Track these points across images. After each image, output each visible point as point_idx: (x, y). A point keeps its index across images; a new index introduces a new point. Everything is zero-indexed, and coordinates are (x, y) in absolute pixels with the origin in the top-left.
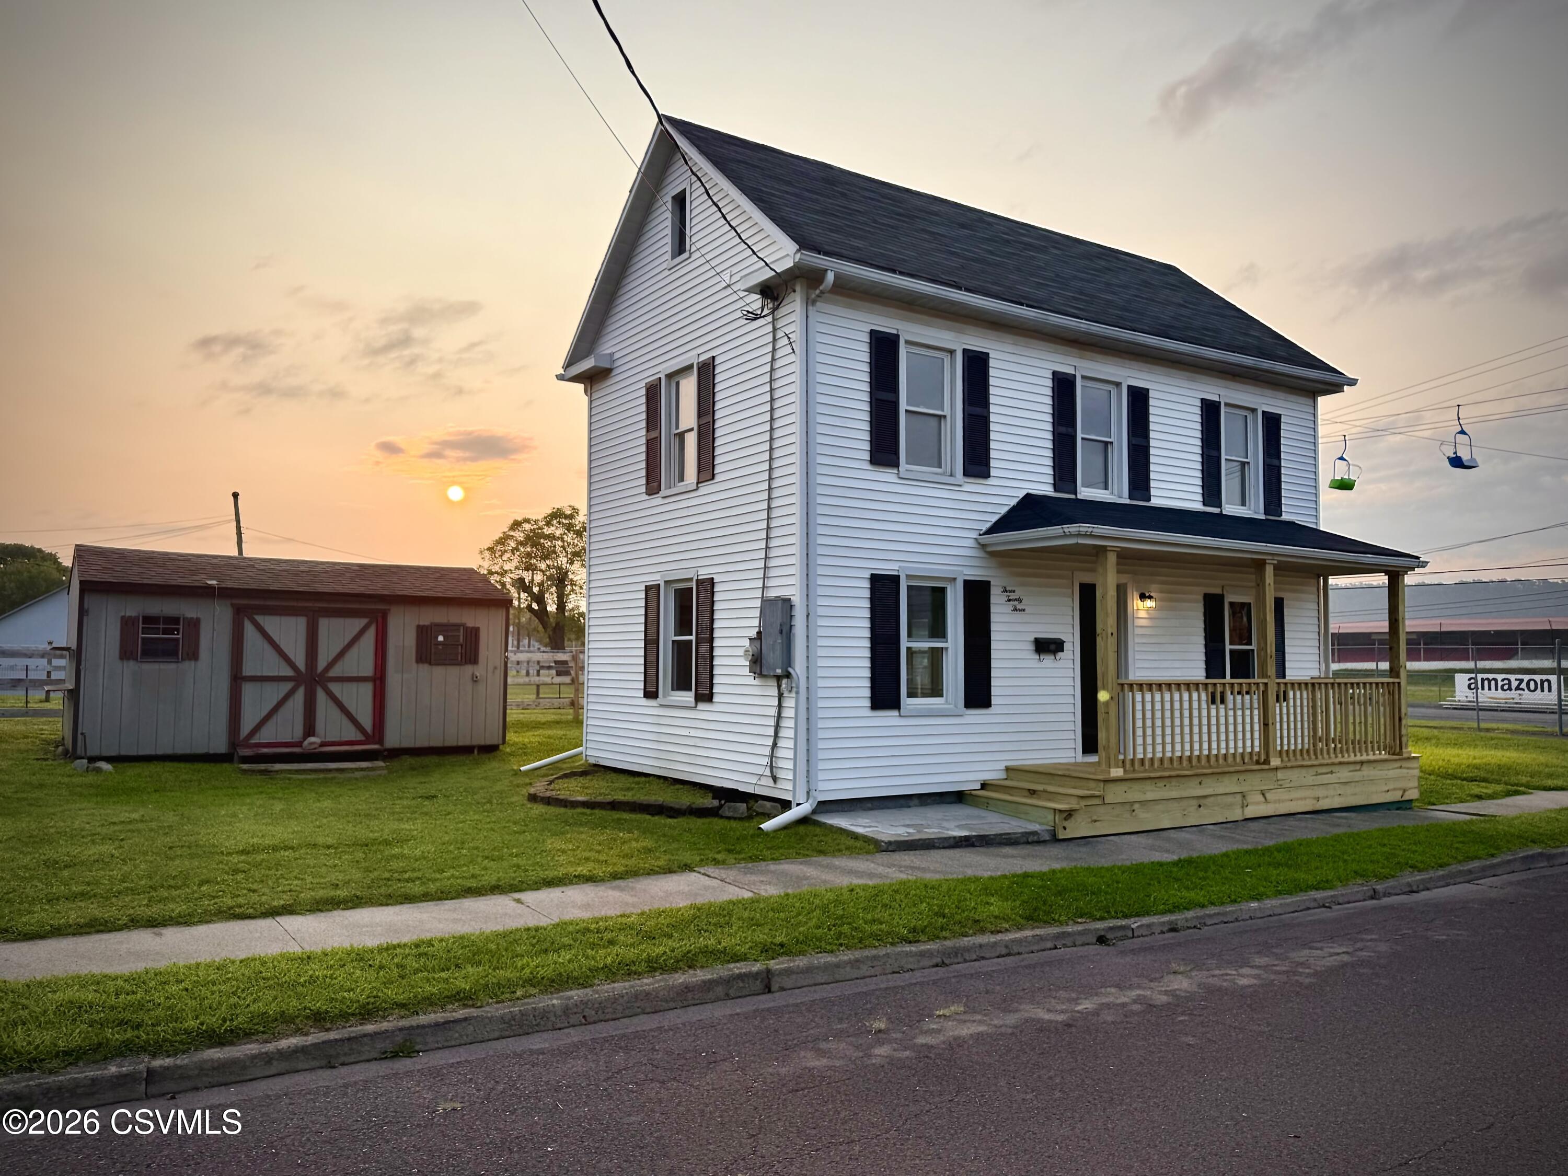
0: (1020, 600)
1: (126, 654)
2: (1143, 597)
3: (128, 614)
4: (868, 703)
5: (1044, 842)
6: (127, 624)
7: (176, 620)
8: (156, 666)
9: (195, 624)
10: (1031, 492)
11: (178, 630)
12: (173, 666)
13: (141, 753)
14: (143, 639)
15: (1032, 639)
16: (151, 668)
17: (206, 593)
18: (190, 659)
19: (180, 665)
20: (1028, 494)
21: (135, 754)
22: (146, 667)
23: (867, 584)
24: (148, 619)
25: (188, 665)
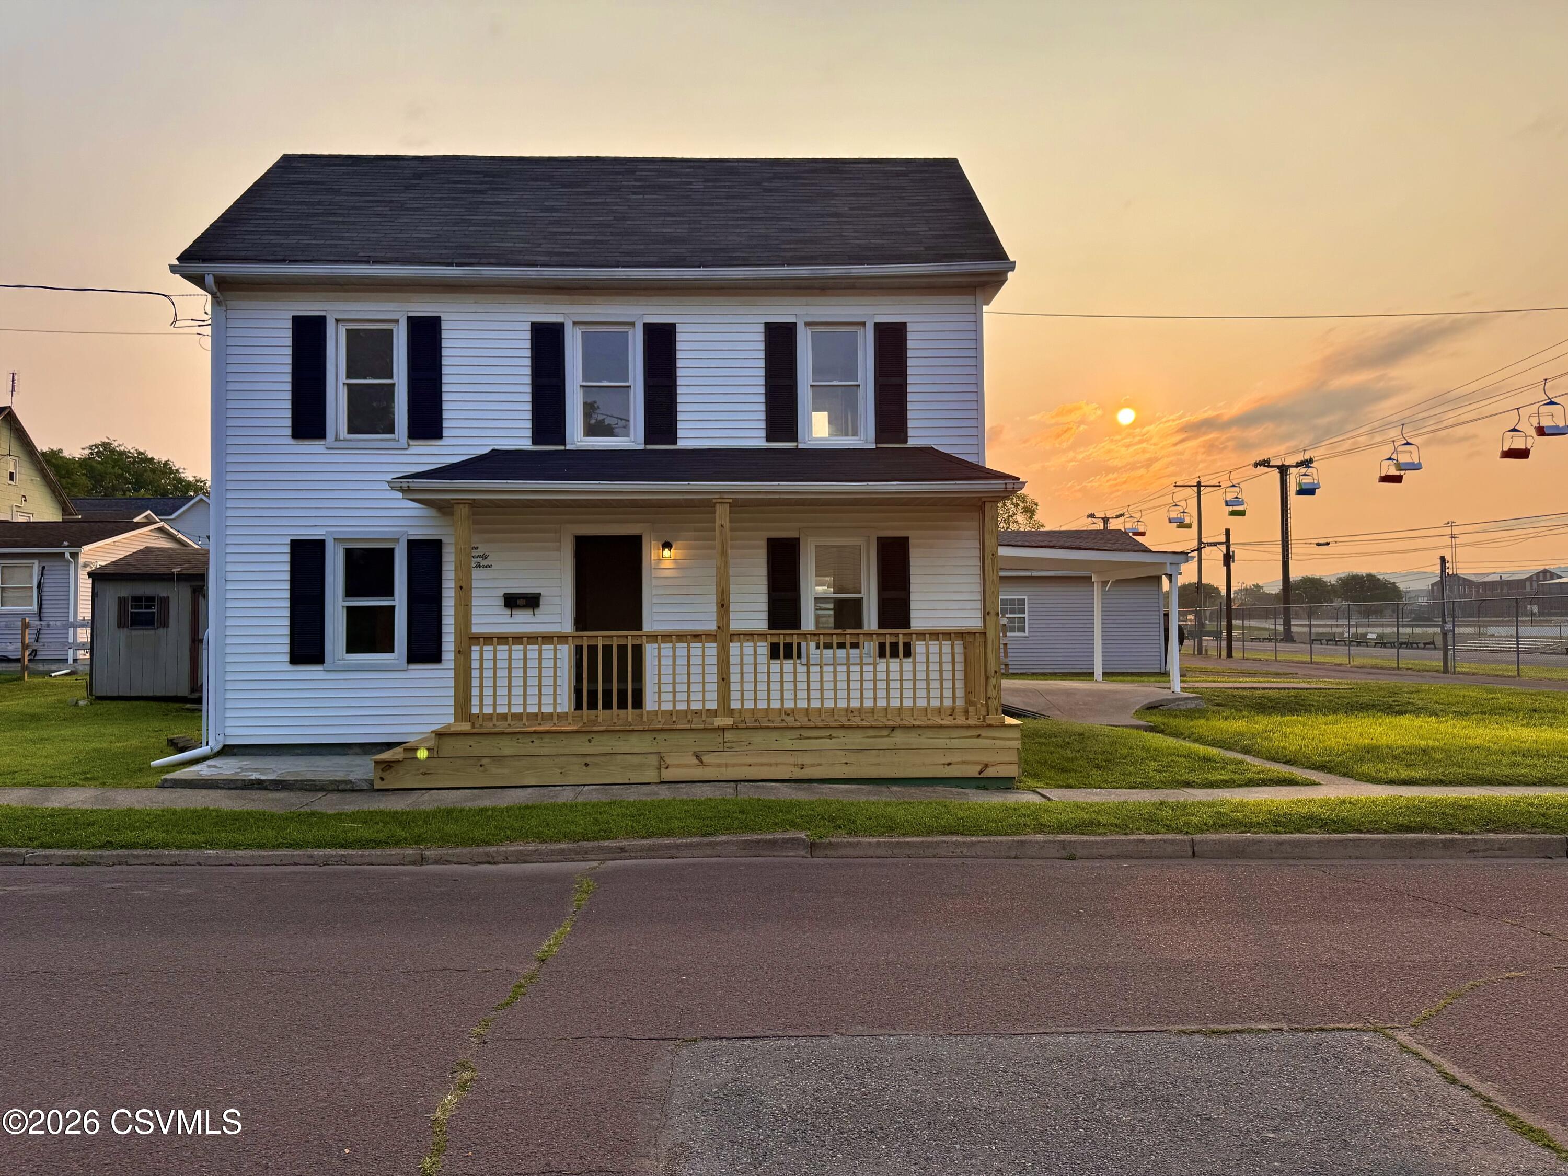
0: (485, 557)
1: (121, 624)
2: (667, 545)
3: (123, 595)
4: (287, 658)
5: (361, 790)
6: (122, 601)
7: (151, 599)
8: (141, 632)
9: (166, 600)
10: (497, 447)
11: (154, 606)
12: (152, 632)
13: (133, 694)
14: (131, 613)
15: (502, 594)
16: (140, 634)
17: (167, 578)
18: (164, 627)
19: (157, 631)
20: (493, 450)
21: (128, 695)
22: (135, 633)
23: (287, 549)
24: (136, 599)
25: (161, 631)
